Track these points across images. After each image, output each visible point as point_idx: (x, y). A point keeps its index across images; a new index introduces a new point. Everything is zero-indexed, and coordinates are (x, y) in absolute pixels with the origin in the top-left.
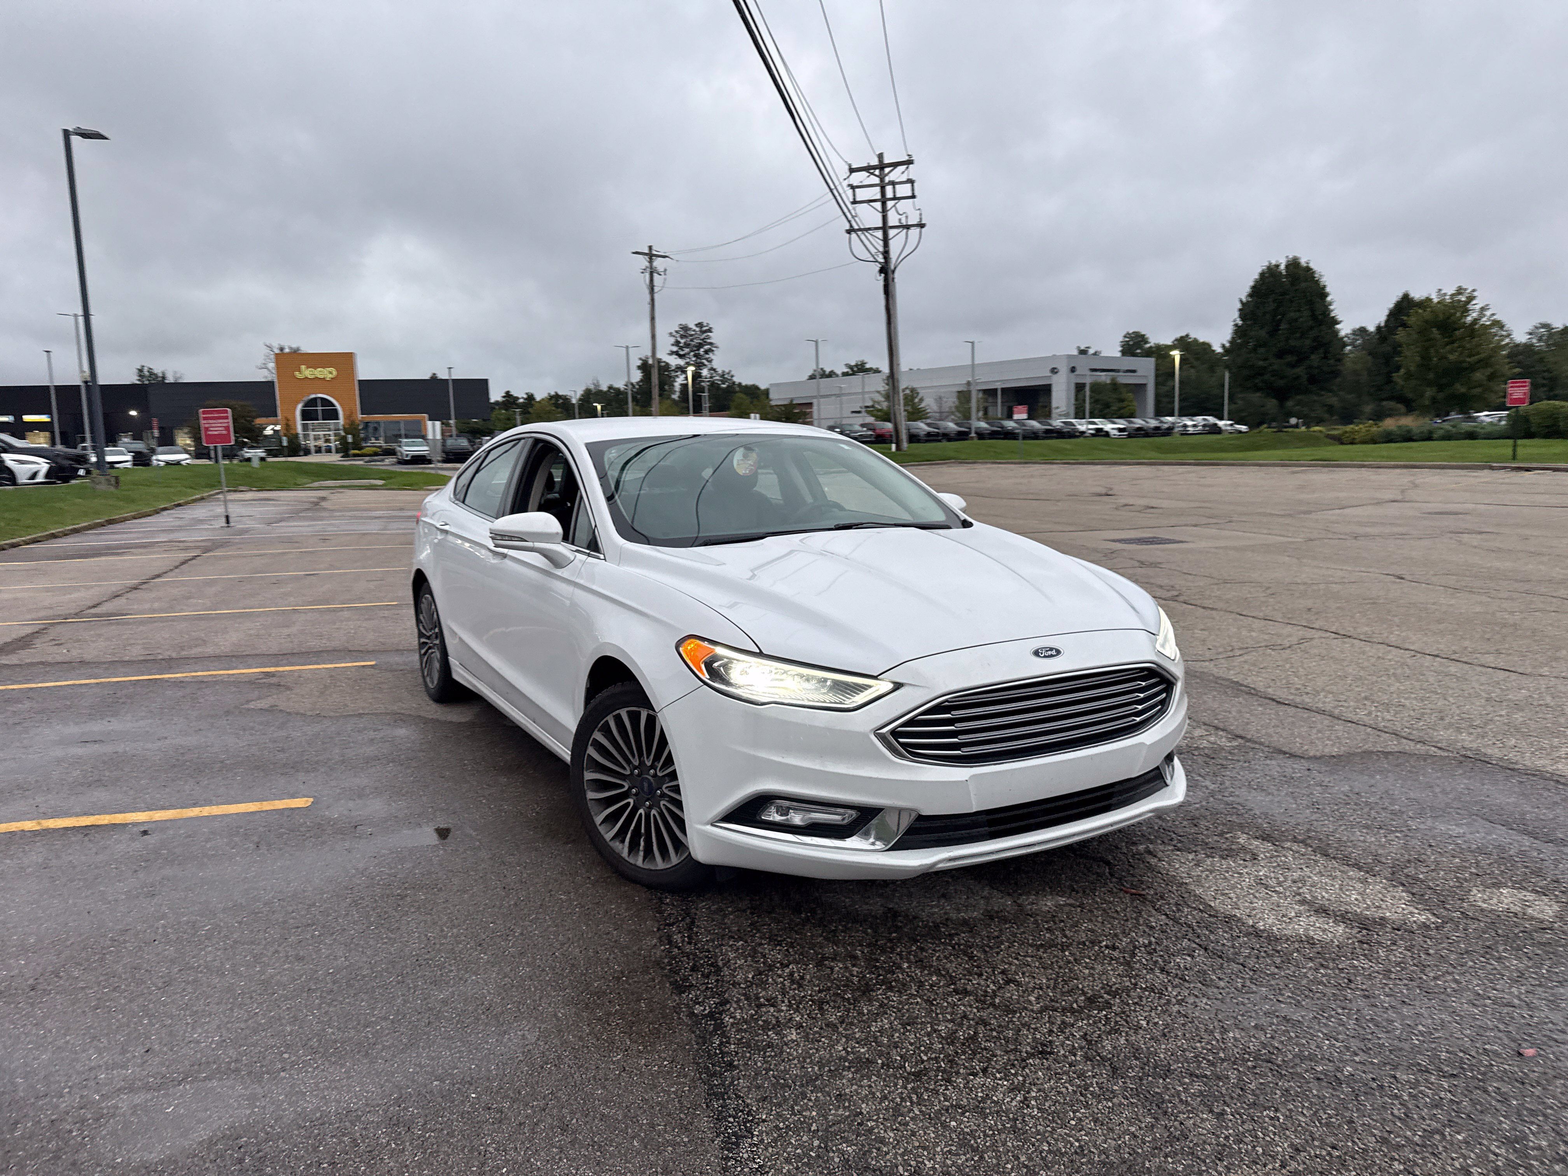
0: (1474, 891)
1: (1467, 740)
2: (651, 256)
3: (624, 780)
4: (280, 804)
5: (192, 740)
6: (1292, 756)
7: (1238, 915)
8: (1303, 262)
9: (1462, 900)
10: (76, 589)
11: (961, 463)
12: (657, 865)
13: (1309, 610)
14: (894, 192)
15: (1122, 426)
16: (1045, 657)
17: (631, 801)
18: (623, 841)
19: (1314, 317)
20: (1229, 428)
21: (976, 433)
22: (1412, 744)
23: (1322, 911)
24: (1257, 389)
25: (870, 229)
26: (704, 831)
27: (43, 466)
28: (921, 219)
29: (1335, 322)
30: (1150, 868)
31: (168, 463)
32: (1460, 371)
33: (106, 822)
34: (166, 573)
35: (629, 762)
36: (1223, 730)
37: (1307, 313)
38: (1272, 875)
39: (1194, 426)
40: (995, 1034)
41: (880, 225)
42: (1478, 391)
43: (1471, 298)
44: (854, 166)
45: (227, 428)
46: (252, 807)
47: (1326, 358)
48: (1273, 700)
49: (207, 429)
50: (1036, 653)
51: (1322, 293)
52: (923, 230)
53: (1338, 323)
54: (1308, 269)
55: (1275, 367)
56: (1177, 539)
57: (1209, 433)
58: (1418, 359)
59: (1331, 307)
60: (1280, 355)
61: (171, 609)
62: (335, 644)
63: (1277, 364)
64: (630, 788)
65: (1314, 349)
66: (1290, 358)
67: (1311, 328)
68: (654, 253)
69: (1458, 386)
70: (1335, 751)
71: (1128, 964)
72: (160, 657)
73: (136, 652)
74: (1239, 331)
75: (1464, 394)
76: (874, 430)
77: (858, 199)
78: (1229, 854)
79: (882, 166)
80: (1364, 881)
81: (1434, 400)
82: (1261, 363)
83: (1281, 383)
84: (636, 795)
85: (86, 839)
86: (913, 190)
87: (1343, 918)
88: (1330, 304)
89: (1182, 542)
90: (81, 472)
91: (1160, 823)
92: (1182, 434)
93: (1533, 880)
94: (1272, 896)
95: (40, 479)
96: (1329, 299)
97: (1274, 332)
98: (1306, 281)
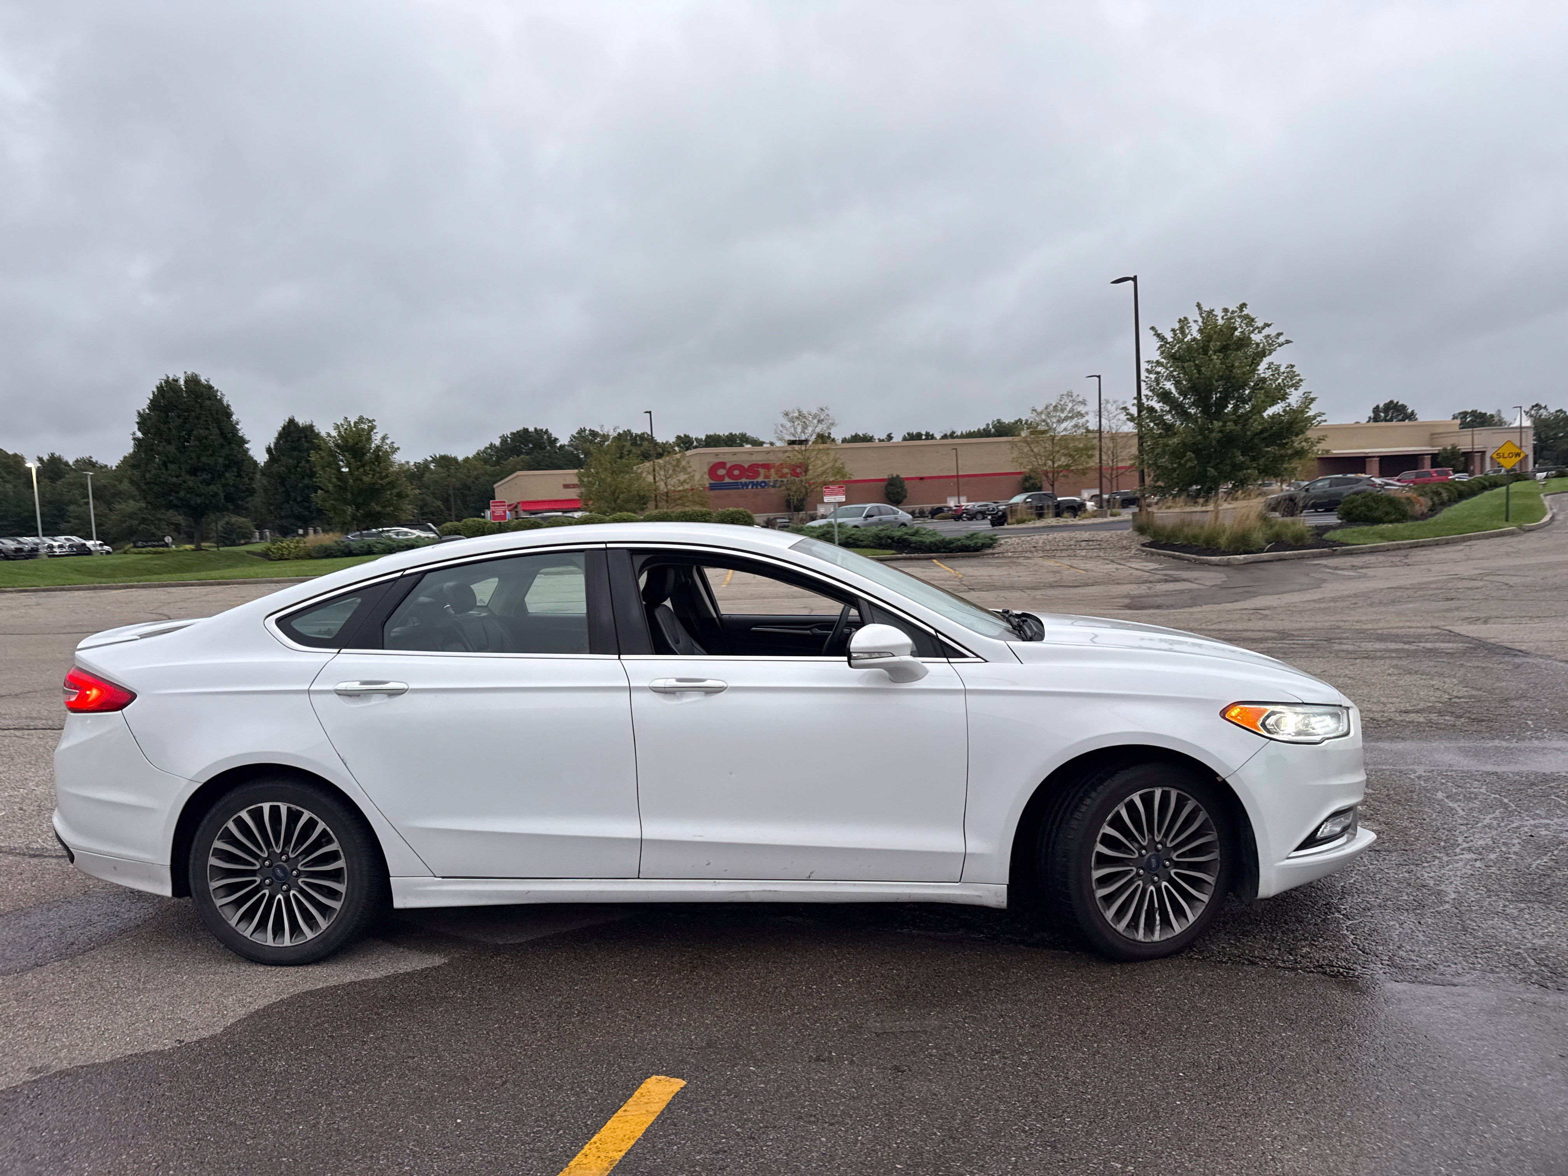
8: (203, 380)
19: (222, 434)
20: (99, 548)
24: (171, 506)
29: (243, 441)
32: (373, 492)
37: (216, 431)
39: (60, 546)
42: (389, 509)
43: (372, 428)
47: (239, 476)
51: (227, 413)
54: (211, 387)
55: (191, 484)
57: (78, 554)
58: (334, 480)
59: (238, 427)
60: (192, 471)
63: (191, 481)
65: (227, 467)
66: (205, 476)
67: (222, 446)
69: (373, 504)
74: (141, 445)
75: (379, 513)
81: (354, 517)
82: (174, 479)
83: (197, 500)
88: (237, 423)
92: (49, 556)
96: (234, 417)
97: (182, 449)
98: (210, 399)
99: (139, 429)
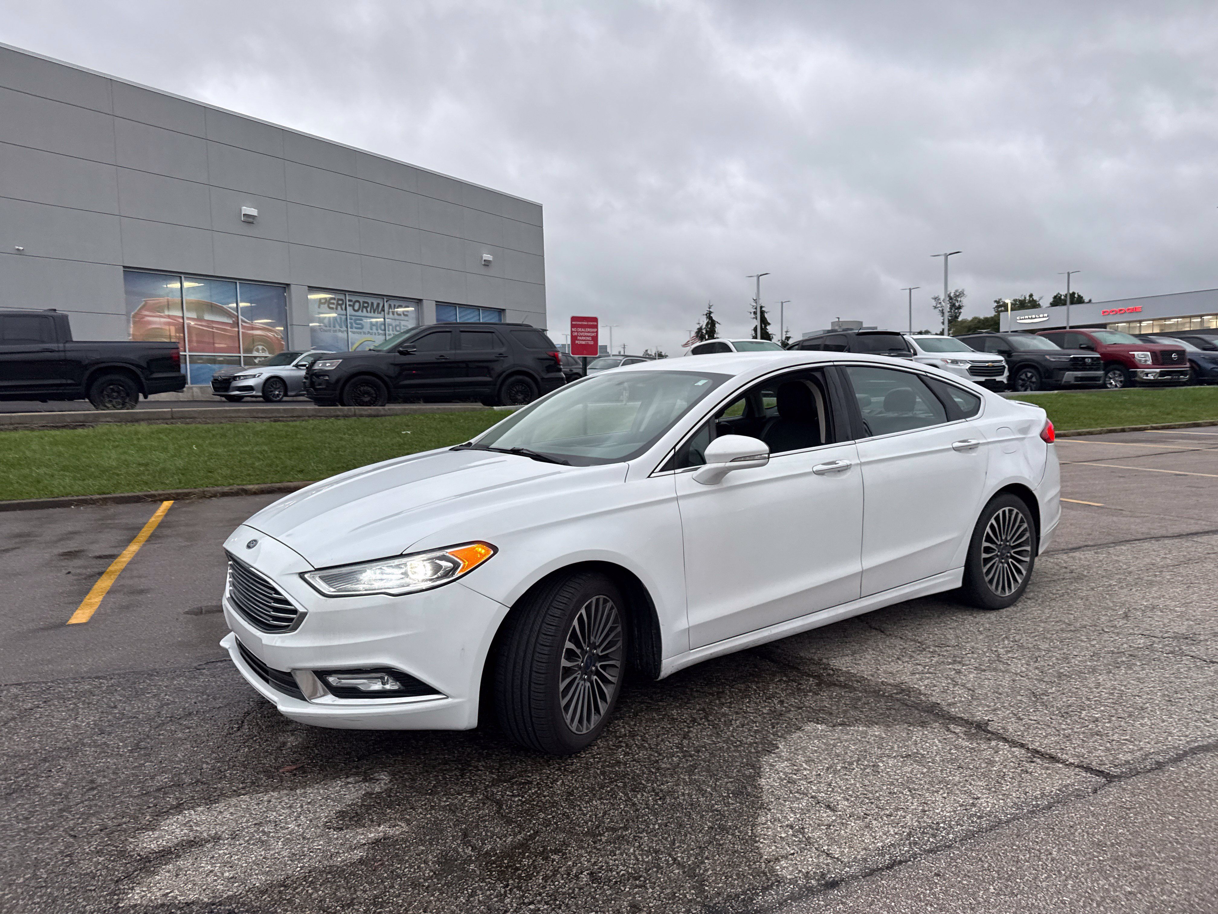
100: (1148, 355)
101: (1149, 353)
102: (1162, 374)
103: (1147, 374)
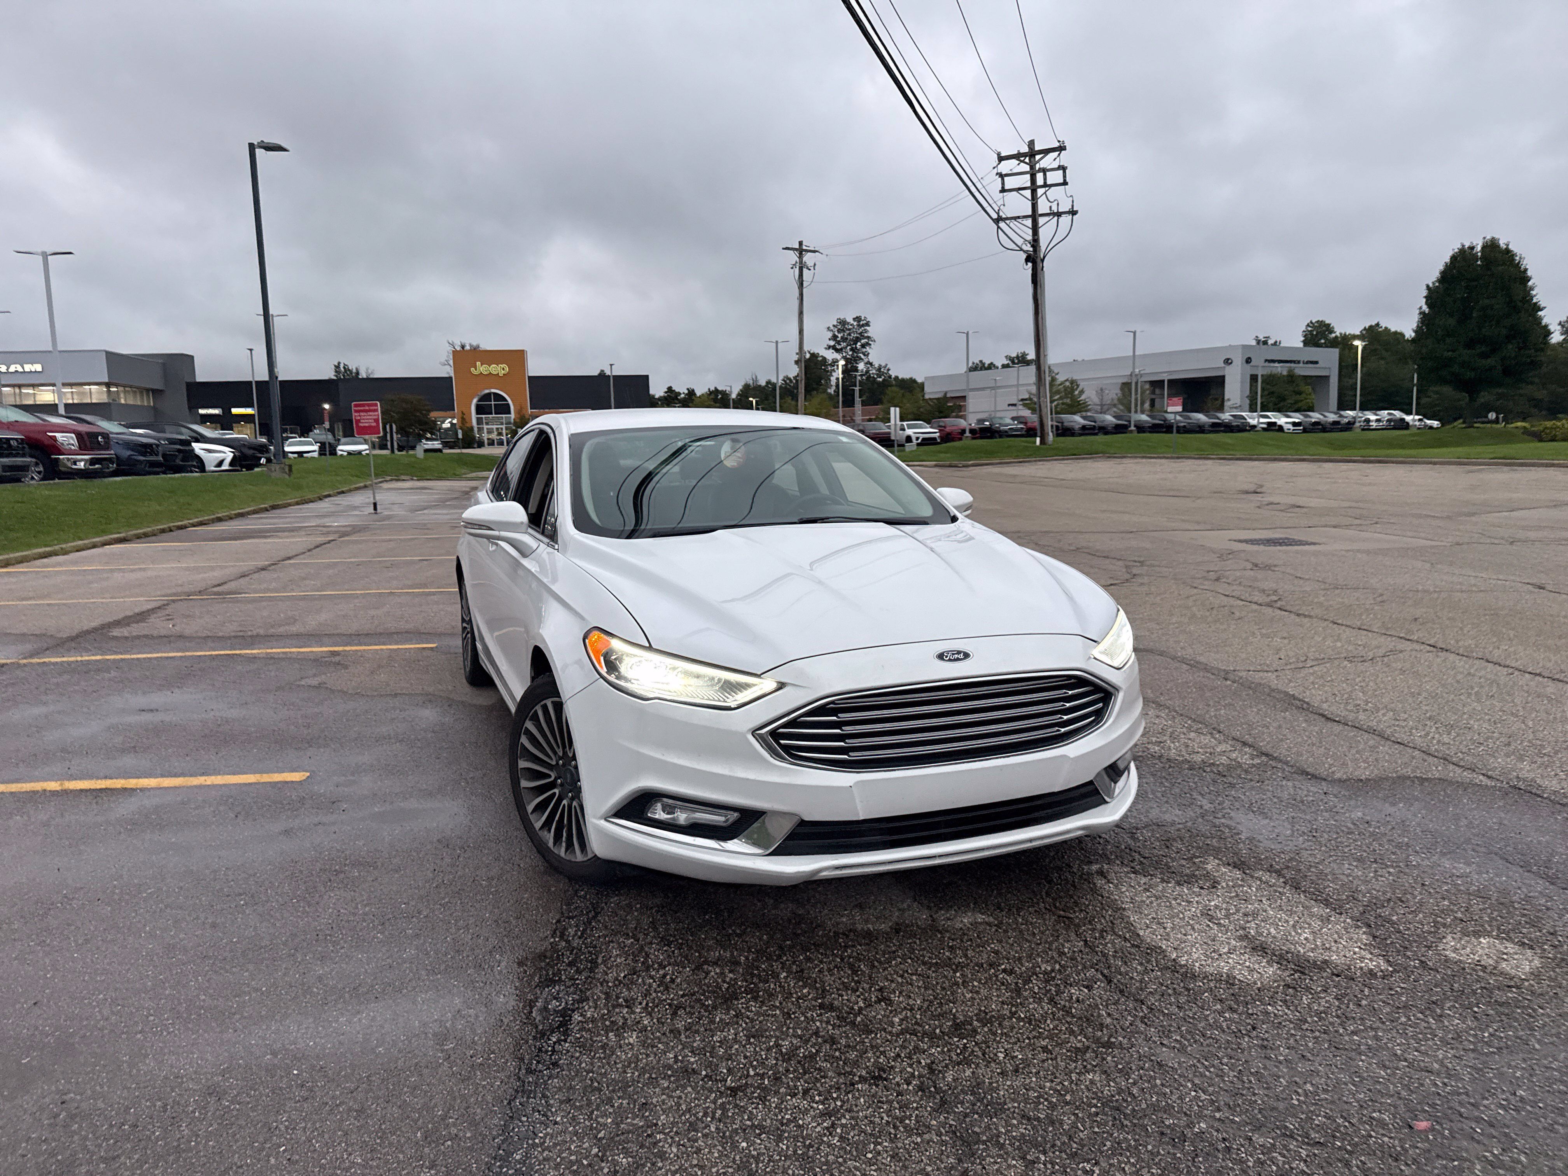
0: (1449, 938)
1: (1526, 770)
2: (801, 251)
3: (552, 770)
4: (277, 777)
5: (234, 713)
6: (1314, 777)
7: (1164, 947)
8: (1502, 244)
9: (1429, 948)
10: (212, 569)
11: (1109, 457)
12: (576, 858)
13: (1416, 619)
14: (1045, 179)
15: (1297, 420)
16: (950, 660)
17: (556, 791)
18: (549, 831)
19: (1512, 303)
20: (1417, 423)
21: (1135, 426)
22: (1458, 771)
23: (1260, 949)
24: (1444, 381)
25: (1019, 217)
26: (597, 825)
27: (228, 454)
28: (1073, 206)
29: (1537, 308)
30: (1094, 890)
31: (349, 453)
33: (119, 786)
34: (297, 555)
35: (555, 753)
36: (1250, 746)
38: (1224, 906)
39: (1378, 421)
40: (837, 1054)
41: (1030, 213)
44: (1003, 155)
45: (377, 421)
46: (251, 778)
48: (1323, 716)
49: (358, 421)
50: (941, 656)
51: (1523, 278)
52: (1075, 217)
53: (1541, 309)
54: (1508, 251)
55: (1465, 358)
56: (1310, 540)
57: (1394, 428)
59: (1533, 293)
60: (1470, 344)
61: (284, 589)
62: (410, 626)
63: (1467, 355)
64: (556, 779)
65: (1510, 338)
66: (1482, 348)
67: (1509, 315)
68: (804, 248)
70: (1365, 774)
71: (1018, 991)
72: (250, 633)
73: (230, 629)
74: (1425, 320)
76: (1025, 423)
77: (1006, 187)
78: (1188, 880)
79: (1032, 154)
80: (1325, 920)
82: (1449, 354)
83: (1473, 374)
84: (562, 785)
85: (95, 801)
86: (1065, 176)
87: (1281, 958)
88: (1532, 289)
89: (1314, 544)
90: (263, 461)
91: (1130, 842)
92: (1363, 430)
93: (1524, 931)
94: (1211, 929)
95: (225, 466)
96: (1531, 283)
97: (1464, 320)
98: (1504, 264)
99: (1426, 303)
100: (72, 438)
101: (73, 435)
102: (93, 462)
103: (75, 463)
